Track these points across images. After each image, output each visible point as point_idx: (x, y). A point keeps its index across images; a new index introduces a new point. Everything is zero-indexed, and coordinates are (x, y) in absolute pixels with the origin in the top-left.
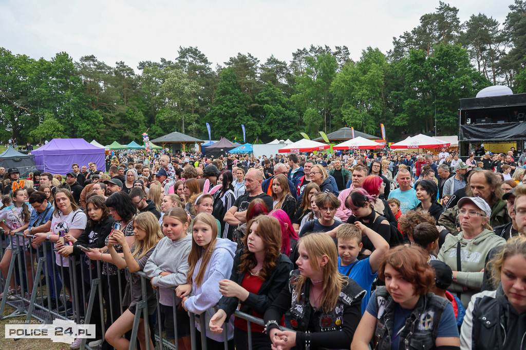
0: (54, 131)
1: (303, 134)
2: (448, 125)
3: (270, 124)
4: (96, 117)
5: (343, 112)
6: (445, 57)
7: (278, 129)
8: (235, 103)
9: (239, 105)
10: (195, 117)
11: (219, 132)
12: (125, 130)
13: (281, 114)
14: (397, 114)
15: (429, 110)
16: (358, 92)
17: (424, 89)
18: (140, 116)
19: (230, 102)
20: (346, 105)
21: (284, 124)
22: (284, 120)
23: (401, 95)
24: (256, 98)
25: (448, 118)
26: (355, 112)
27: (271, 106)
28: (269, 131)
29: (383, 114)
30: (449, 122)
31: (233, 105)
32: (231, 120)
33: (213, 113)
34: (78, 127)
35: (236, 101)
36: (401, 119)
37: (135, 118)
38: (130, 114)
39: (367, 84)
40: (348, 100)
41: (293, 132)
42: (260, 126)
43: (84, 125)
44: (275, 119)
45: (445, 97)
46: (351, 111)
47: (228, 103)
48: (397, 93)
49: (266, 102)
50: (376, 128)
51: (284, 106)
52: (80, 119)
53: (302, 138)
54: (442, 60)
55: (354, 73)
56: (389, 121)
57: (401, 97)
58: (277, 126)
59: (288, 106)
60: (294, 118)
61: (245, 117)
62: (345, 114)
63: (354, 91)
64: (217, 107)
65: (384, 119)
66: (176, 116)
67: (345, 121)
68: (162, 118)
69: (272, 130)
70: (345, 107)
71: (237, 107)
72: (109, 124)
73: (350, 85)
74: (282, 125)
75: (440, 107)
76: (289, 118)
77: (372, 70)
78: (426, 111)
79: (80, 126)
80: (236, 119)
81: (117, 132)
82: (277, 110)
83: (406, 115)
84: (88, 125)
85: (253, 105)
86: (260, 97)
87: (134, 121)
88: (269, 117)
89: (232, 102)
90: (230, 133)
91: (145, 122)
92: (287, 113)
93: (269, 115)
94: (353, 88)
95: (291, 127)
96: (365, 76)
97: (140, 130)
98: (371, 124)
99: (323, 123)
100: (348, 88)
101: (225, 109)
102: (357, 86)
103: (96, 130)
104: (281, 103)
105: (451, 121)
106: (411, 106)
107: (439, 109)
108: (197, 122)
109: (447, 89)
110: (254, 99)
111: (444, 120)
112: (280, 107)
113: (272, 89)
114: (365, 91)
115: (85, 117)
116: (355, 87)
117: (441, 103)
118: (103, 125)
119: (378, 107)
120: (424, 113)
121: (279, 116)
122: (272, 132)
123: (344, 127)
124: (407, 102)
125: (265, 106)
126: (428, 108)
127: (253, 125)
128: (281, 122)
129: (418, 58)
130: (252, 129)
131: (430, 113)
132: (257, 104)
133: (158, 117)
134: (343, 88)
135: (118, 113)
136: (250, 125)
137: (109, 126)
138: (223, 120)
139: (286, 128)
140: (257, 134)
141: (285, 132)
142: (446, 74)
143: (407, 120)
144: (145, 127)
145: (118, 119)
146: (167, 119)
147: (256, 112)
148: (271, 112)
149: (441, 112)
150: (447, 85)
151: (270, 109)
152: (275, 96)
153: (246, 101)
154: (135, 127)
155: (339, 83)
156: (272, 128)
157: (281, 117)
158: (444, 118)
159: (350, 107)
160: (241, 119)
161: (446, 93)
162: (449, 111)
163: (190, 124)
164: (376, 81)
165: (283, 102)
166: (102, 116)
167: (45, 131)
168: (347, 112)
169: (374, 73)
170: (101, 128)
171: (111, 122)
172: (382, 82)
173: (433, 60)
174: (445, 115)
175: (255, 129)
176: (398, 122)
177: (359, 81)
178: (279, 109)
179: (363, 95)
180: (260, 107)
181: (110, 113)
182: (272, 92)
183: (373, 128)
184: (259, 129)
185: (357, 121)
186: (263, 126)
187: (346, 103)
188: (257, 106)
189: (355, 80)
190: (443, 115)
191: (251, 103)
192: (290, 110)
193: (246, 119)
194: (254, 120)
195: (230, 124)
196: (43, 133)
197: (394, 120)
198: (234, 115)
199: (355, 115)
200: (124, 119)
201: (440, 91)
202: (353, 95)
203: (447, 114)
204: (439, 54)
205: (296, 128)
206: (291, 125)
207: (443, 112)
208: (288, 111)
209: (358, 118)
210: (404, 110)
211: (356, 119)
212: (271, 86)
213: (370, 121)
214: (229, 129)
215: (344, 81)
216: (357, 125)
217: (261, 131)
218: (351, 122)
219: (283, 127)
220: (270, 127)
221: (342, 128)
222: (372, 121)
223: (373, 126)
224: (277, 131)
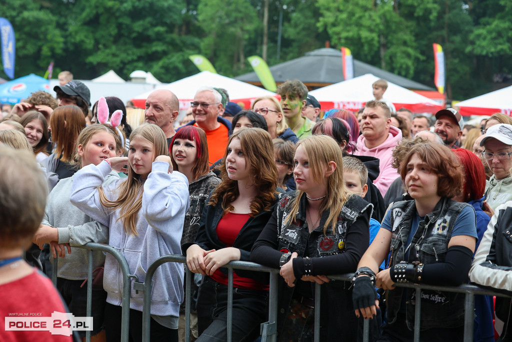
1: (198, 60)
3: (94, 23)
5: (322, 2)
7: (117, 39)
14: (483, 20)
21: (138, 26)
22: (136, 14)
26: (357, 5)
28: (89, 44)
29: (440, 15)
36: (494, 34)
41: (165, 53)
42: (62, 27)
44: (108, 10)
46: (347, 1)
50: (417, 58)
53: (192, 70)
56: (457, 39)
58: (114, 31)
60: (169, 9)
62: (328, 9)
65: (444, 32)
67: (325, 30)
69: (97, 42)
74: (131, 31)
83: (506, 25)
95: (159, 38)
98: (405, 43)
99: (259, 33)
121: (122, 2)
122: (96, 49)
123: (324, 47)
127: (39, 23)
128: (126, 21)
130: (36, 36)
136: (30, 23)
139: (142, 39)
140: (52, 49)
141: (139, 52)
143: (509, 40)
156: (98, 35)
157: (127, 5)
175: (45, 33)
176: (484, 43)
183: (408, 56)
184: (56, 37)
185: (365, 34)
186: (71, 28)
193: (16, 3)
194: (42, 8)
197: (471, 36)
199: (359, 13)
205: (173, 44)
206: (158, 33)
209: (366, 23)
210: (504, 8)
211: (359, 26)
213: (400, 35)
216: (362, 45)
217: (65, 43)
218: (344, 35)
219: (134, 35)
220: (93, 32)
221: (317, 52)
222: (408, 37)
223: (410, 51)
224: (114, 48)
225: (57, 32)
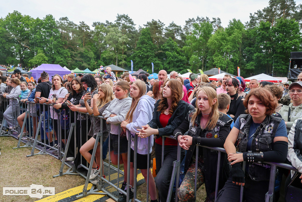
0: (42, 60)
1: (188, 70)
2: (281, 71)
3: (169, 63)
4: (67, 53)
5: (214, 58)
6: (283, 27)
8: (149, 50)
9: (151, 51)
10: (124, 57)
11: (138, 67)
12: (83, 62)
13: (176, 58)
14: (249, 62)
15: (270, 61)
16: (225, 46)
17: (267, 47)
18: (91, 54)
19: (146, 49)
20: (217, 54)
21: (178, 64)
22: (177, 62)
23: (252, 50)
24: (162, 47)
25: (282, 66)
26: (222, 59)
27: (170, 53)
28: (168, 67)
29: (239, 61)
30: (282, 69)
31: (147, 50)
32: (145, 60)
33: (135, 55)
34: (56, 59)
35: (149, 48)
36: (251, 65)
37: (89, 55)
38: (86, 53)
39: (231, 42)
40: (218, 52)
41: (183, 69)
42: (163, 64)
43: (60, 58)
44: (172, 61)
45: (281, 53)
46: (220, 58)
47: (145, 49)
48: (250, 48)
49: (167, 50)
50: (234, 70)
51: (178, 53)
52: (57, 54)
54: (281, 29)
55: (223, 35)
56: (243, 66)
57: (252, 51)
58: (173, 65)
59: (181, 53)
60: (184, 61)
61: (154, 58)
62: (216, 60)
63: (222, 46)
64: (138, 52)
65: (240, 65)
66: (113, 55)
67: (215, 64)
68: (104, 56)
69: (170, 67)
70: (216, 56)
71: (150, 52)
72: (74, 58)
73: (220, 42)
74: (176, 65)
75: (277, 59)
76: (181, 61)
77: (234, 34)
78: (268, 61)
79: (57, 58)
80: (148, 60)
81: (78, 63)
82: (174, 55)
83: (254, 63)
84: (62, 58)
85: (159, 51)
86: (164, 46)
87: (88, 57)
88: (169, 59)
89: (147, 49)
90: (144, 67)
91: (94, 58)
92: (180, 57)
93: (169, 58)
94: (222, 44)
95: (182, 66)
96: (230, 37)
97: (92, 63)
98: (232, 67)
99: (201, 65)
100: (218, 44)
101: (142, 53)
102: (224, 43)
103: (66, 61)
104: (176, 51)
105: (283, 68)
106: (258, 57)
107: (276, 60)
108: (125, 60)
109: (283, 47)
110: (160, 47)
111: (279, 67)
112: (176, 53)
113: (171, 42)
114: (229, 46)
115: (61, 53)
116: (223, 43)
117: (278, 56)
118: (70, 59)
119: (237, 57)
120: (266, 62)
121: (174, 59)
122: (169, 69)
123: (215, 68)
124: (255, 55)
125: (167, 52)
126: (269, 59)
127: (158, 63)
128: (175, 63)
129: (265, 27)
130: (158, 66)
131: (270, 63)
132: (162, 51)
133: (102, 55)
134: (215, 44)
135: (79, 52)
136: (157, 64)
137: (74, 59)
138: (141, 59)
139: (178, 67)
141: (178, 69)
142: (283, 38)
143: (254, 66)
144: (95, 61)
145: (79, 55)
146: (107, 57)
147: (161, 56)
148: (170, 56)
149: (277, 62)
150: (283, 45)
151: (170, 54)
152: (173, 46)
153: (155, 48)
154: (88, 61)
155: (213, 40)
156: (170, 66)
157: (176, 60)
158: (279, 66)
159: (219, 56)
160: (152, 60)
161: (281, 50)
162: (283, 62)
163: (121, 61)
164: (237, 40)
165: (178, 50)
166: (70, 53)
167: (37, 60)
168: (217, 58)
169: (236, 35)
170: (69, 60)
171: (74, 57)
172: (241, 41)
173: (275, 29)
174: (280, 64)
175: (160, 66)
176: (249, 67)
177: (226, 40)
178: (175, 55)
179: (228, 49)
180: (164, 53)
181: (75, 51)
182: (171, 44)
183: (232, 70)
185: (223, 65)
186: (165, 65)
187: (216, 53)
188: (162, 52)
189: (223, 39)
190: (278, 64)
191: (158, 50)
192: (181, 56)
193: (154, 60)
194: (159, 61)
195: (144, 63)
196: (36, 61)
197: (246, 65)
198: (147, 57)
199: (222, 61)
200: (82, 55)
201: (278, 48)
202: (222, 49)
203: (281, 63)
204: (279, 25)
205: (185, 67)
206: (181, 65)
207: (279, 62)
208: (180, 56)
209: (224, 63)
210: (254, 59)
211: (222, 63)
212: (171, 40)
213: (231, 65)
214: (144, 65)
215: (216, 39)
216: (222, 67)
217: (163, 67)
218: (219, 65)
219: (177, 66)
220: (169, 65)
221: (213, 69)
222: (232, 66)
223: (233, 68)
224: (173, 68)
225: (162, 65)
